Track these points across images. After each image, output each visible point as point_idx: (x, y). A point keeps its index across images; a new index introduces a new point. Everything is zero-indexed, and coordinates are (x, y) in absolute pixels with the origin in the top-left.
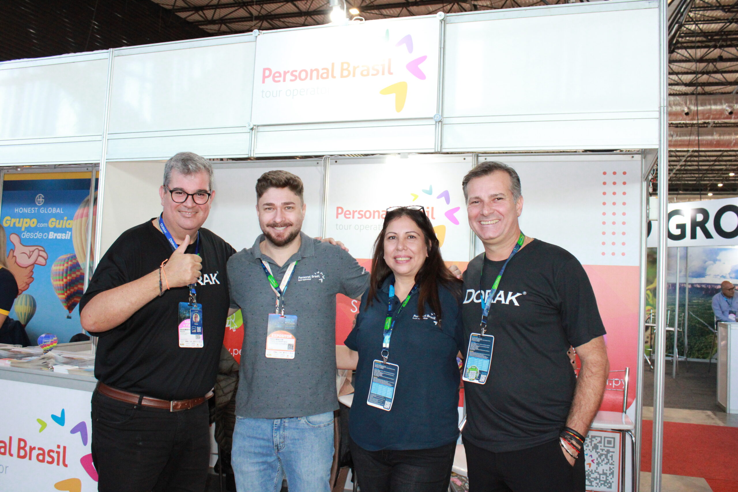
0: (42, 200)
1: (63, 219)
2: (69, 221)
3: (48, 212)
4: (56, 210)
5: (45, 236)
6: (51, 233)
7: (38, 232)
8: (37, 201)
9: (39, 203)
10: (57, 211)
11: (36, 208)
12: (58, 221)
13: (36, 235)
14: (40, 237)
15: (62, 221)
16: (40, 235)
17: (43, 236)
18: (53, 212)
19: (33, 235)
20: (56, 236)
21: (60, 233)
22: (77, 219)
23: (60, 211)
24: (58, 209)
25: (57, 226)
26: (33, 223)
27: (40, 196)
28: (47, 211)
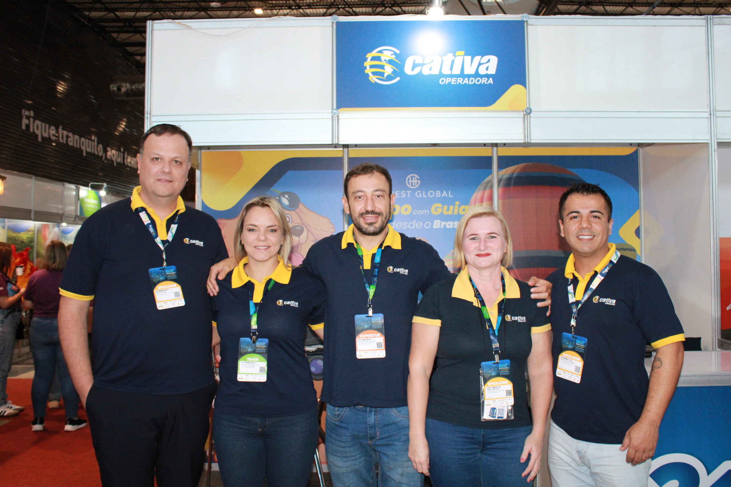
0: (416, 181)
1: (454, 205)
2: (463, 207)
3: (428, 197)
4: (441, 194)
5: (428, 225)
6: (435, 221)
7: (415, 221)
8: (409, 183)
9: (412, 186)
10: (443, 195)
11: (409, 192)
12: (445, 207)
13: (412, 225)
14: (418, 226)
15: (451, 207)
16: (420, 224)
17: (423, 226)
18: (437, 196)
19: (408, 225)
20: (445, 226)
21: (451, 221)
22: (475, 204)
23: (448, 195)
24: (445, 192)
25: (445, 213)
26: (406, 210)
27: (412, 177)
28: (426, 194)
